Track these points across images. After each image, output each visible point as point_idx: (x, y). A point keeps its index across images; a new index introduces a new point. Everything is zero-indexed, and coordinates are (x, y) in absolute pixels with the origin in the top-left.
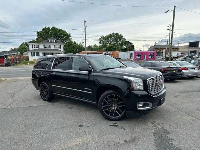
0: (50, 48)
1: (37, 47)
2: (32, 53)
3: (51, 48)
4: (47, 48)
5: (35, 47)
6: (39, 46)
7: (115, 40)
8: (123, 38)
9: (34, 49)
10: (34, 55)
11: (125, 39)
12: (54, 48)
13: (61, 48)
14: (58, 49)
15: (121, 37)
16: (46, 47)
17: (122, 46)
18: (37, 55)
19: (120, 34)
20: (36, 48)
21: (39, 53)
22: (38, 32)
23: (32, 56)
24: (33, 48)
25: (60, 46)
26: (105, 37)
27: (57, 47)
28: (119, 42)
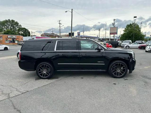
7: (11, 26)
8: (19, 25)
11: (21, 26)
15: (17, 24)
17: (19, 31)
19: (16, 21)
26: (1, 22)
28: (15, 27)
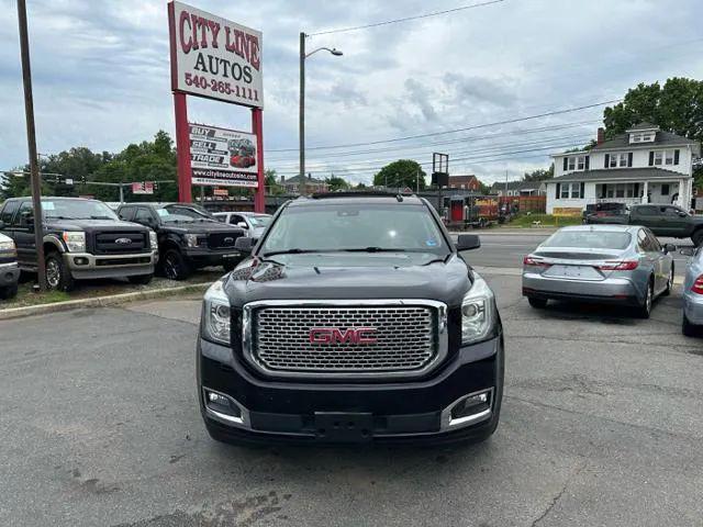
0: (630, 164)
1: (581, 167)
2: (558, 185)
3: (634, 166)
4: (618, 166)
5: (572, 167)
6: (587, 162)
9: (569, 171)
10: (566, 195)
12: (647, 165)
13: (676, 163)
14: (664, 166)
16: (614, 165)
18: (575, 195)
20: (576, 170)
21: (583, 184)
22: (608, 111)
23: (558, 197)
24: (565, 169)
25: (677, 153)
27: (659, 162)
